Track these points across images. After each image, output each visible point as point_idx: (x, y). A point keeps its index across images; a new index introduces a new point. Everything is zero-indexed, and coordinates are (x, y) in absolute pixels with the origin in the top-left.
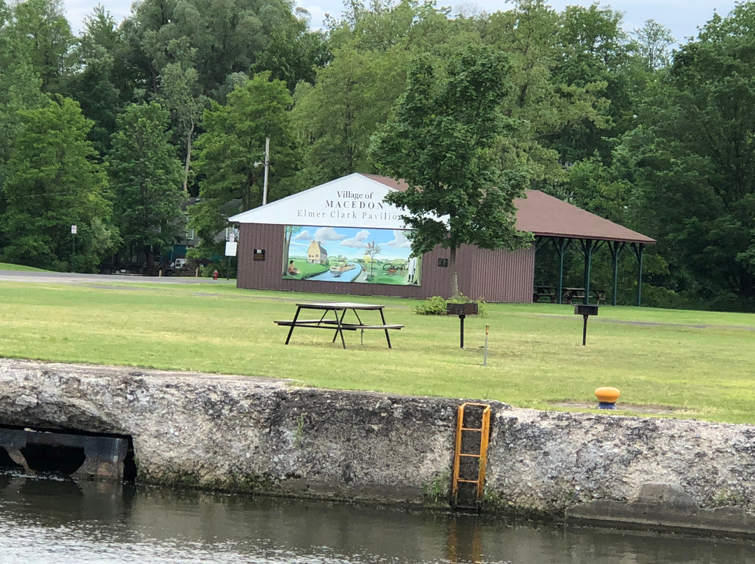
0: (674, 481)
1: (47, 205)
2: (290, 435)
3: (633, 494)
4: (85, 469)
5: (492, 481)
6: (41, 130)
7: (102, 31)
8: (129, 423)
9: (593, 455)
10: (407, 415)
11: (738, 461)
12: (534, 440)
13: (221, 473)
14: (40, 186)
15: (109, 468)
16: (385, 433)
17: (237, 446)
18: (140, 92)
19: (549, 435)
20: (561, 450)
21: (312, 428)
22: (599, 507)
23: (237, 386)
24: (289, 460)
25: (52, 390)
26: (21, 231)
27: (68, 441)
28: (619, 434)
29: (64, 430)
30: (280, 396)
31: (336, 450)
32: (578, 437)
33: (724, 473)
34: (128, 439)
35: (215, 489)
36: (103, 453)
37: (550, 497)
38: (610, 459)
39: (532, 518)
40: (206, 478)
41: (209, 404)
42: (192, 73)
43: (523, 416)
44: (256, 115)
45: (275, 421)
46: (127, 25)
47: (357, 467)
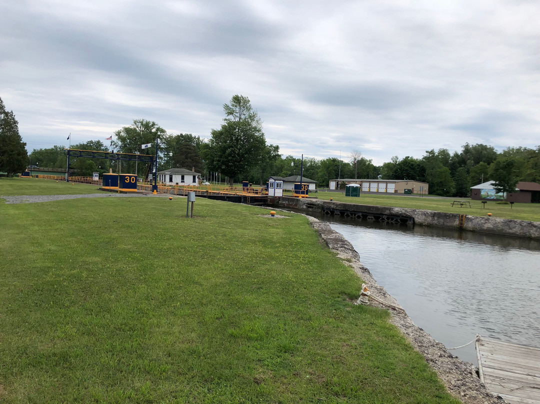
0: (492, 226)
1: (443, 185)
2: (435, 218)
3: (485, 228)
4: (408, 222)
5: (465, 226)
6: (441, 173)
7: (456, 155)
8: (414, 216)
9: (480, 222)
10: (452, 216)
11: (502, 224)
12: (471, 220)
13: (426, 223)
14: (441, 182)
15: (411, 222)
16: (449, 219)
17: (428, 220)
18: (463, 165)
19: (473, 219)
20: (475, 221)
21: (439, 218)
22: (480, 230)
23: (429, 211)
24: (435, 222)
25: (403, 211)
26: (437, 190)
27: (406, 218)
28: (484, 220)
29: (406, 217)
30: (435, 213)
31: (442, 221)
32: (478, 220)
33: (499, 225)
34: (414, 218)
35: (425, 226)
36: (410, 220)
37: (473, 228)
38: (482, 223)
39: (471, 231)
40: (424, 224)
41: (425, 214)
42: (473, 162)
43: (470, 216)
44: (481, 169)
45: (433, 216)
46: (461, 154)
47: (445, 223)
